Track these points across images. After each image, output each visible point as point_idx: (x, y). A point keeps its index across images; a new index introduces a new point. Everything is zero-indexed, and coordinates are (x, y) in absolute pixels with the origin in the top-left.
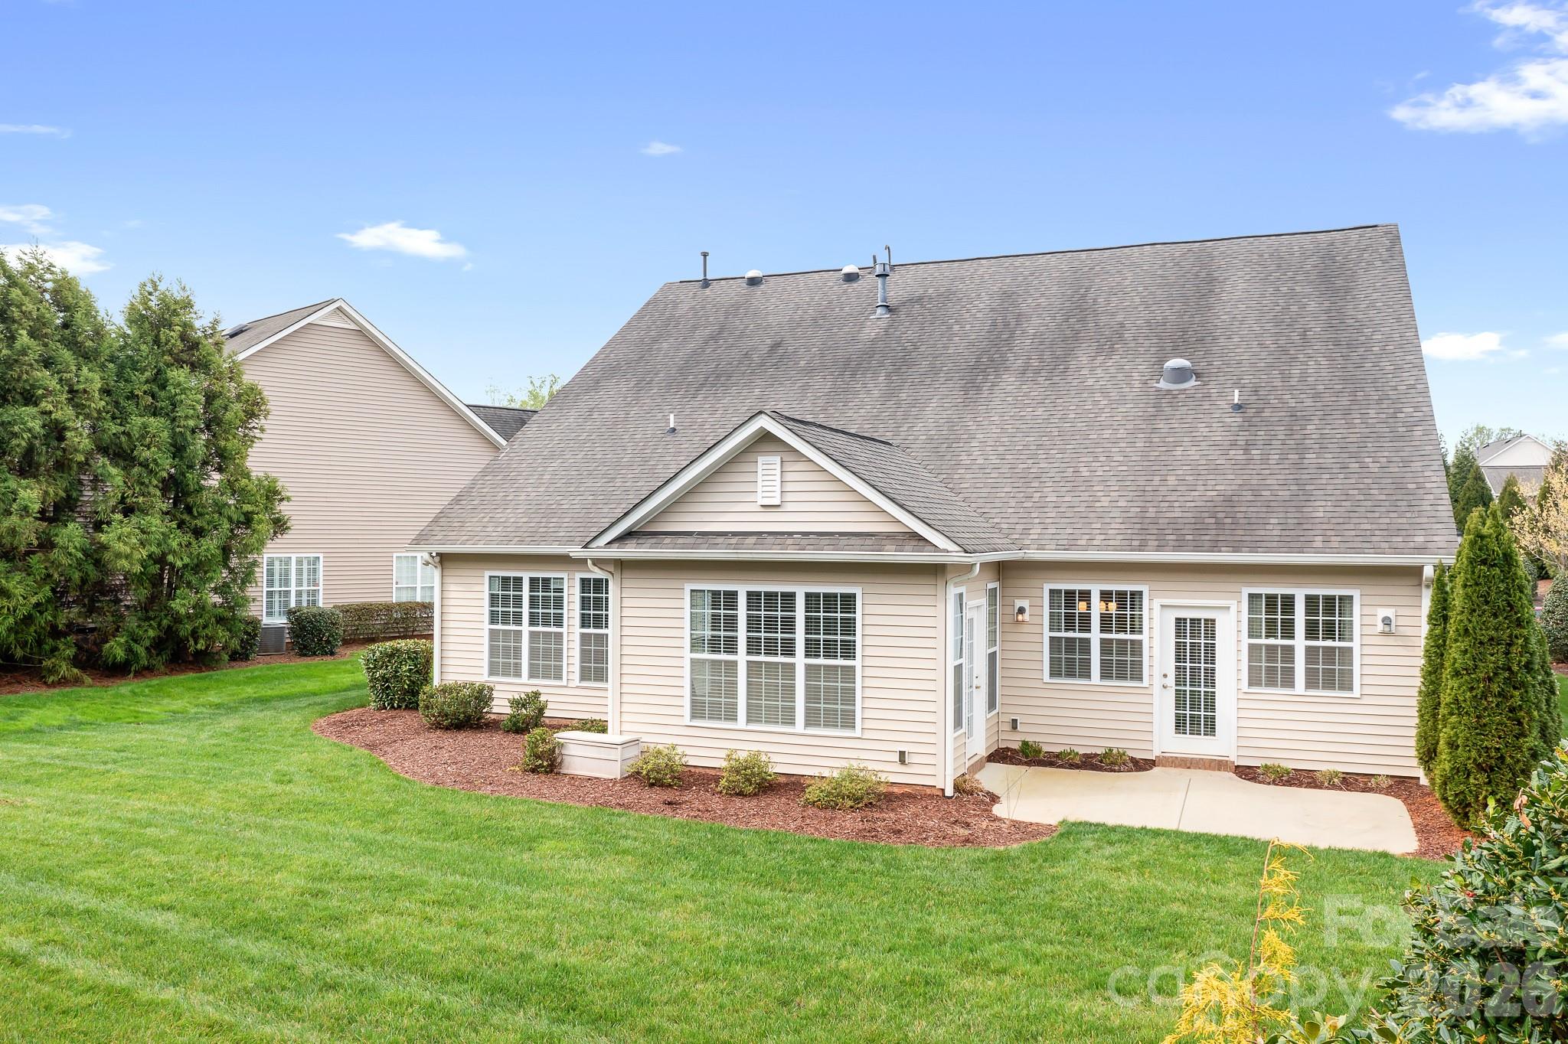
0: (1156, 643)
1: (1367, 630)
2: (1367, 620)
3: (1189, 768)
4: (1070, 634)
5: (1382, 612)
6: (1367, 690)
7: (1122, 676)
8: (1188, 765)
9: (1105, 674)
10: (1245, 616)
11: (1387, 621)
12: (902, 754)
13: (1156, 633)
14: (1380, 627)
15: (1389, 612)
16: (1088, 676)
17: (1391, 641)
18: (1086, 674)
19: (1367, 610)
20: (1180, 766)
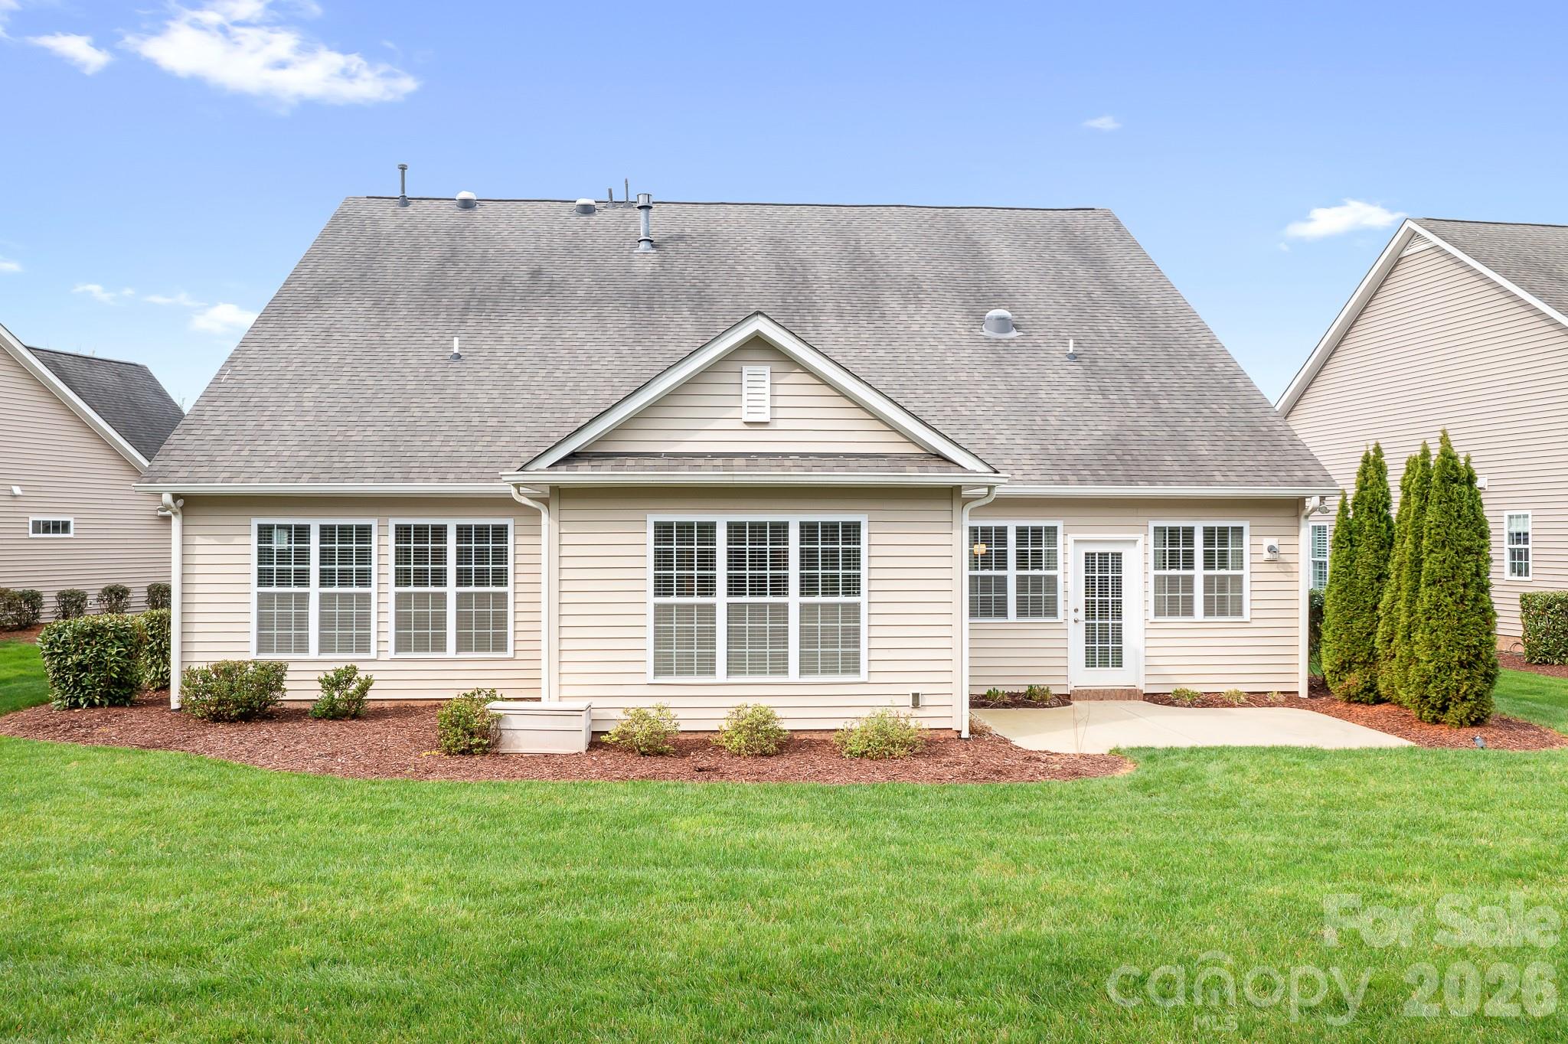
0: (1070, 578)
1: (1256, 559)
2: (1256, 550)
3: (1102, 699)
4: (986, 572)
5: (1269, 542)
6: (1256, 614)
7: (1036, 613)
8: (1101, 697)
9: (1022, 612)
10: (1151, 549)
11: (1271, 549)
12: (916, 696)
13: (1070, 568)
14: (1267, 555)
15: (1273, 541)
16: (1005, 614)
17: (1273, 567)
18: (1002, 612)
19: (1255, 540)
20: (1094, 698)
